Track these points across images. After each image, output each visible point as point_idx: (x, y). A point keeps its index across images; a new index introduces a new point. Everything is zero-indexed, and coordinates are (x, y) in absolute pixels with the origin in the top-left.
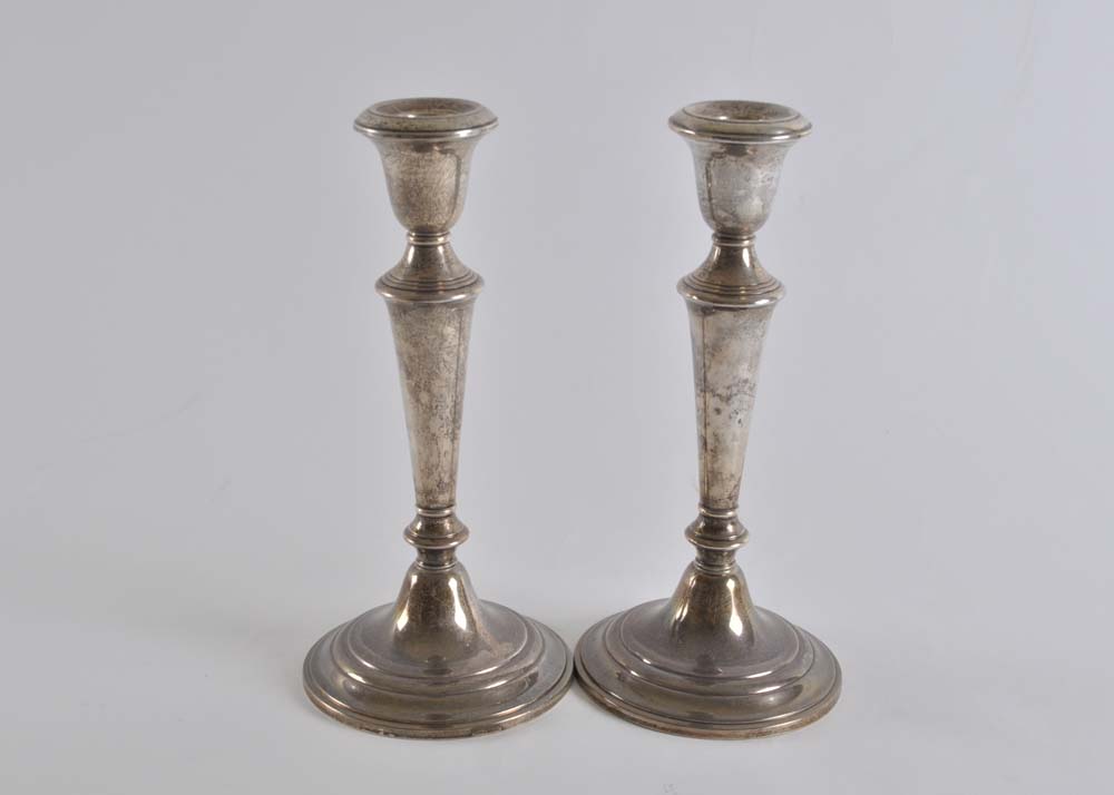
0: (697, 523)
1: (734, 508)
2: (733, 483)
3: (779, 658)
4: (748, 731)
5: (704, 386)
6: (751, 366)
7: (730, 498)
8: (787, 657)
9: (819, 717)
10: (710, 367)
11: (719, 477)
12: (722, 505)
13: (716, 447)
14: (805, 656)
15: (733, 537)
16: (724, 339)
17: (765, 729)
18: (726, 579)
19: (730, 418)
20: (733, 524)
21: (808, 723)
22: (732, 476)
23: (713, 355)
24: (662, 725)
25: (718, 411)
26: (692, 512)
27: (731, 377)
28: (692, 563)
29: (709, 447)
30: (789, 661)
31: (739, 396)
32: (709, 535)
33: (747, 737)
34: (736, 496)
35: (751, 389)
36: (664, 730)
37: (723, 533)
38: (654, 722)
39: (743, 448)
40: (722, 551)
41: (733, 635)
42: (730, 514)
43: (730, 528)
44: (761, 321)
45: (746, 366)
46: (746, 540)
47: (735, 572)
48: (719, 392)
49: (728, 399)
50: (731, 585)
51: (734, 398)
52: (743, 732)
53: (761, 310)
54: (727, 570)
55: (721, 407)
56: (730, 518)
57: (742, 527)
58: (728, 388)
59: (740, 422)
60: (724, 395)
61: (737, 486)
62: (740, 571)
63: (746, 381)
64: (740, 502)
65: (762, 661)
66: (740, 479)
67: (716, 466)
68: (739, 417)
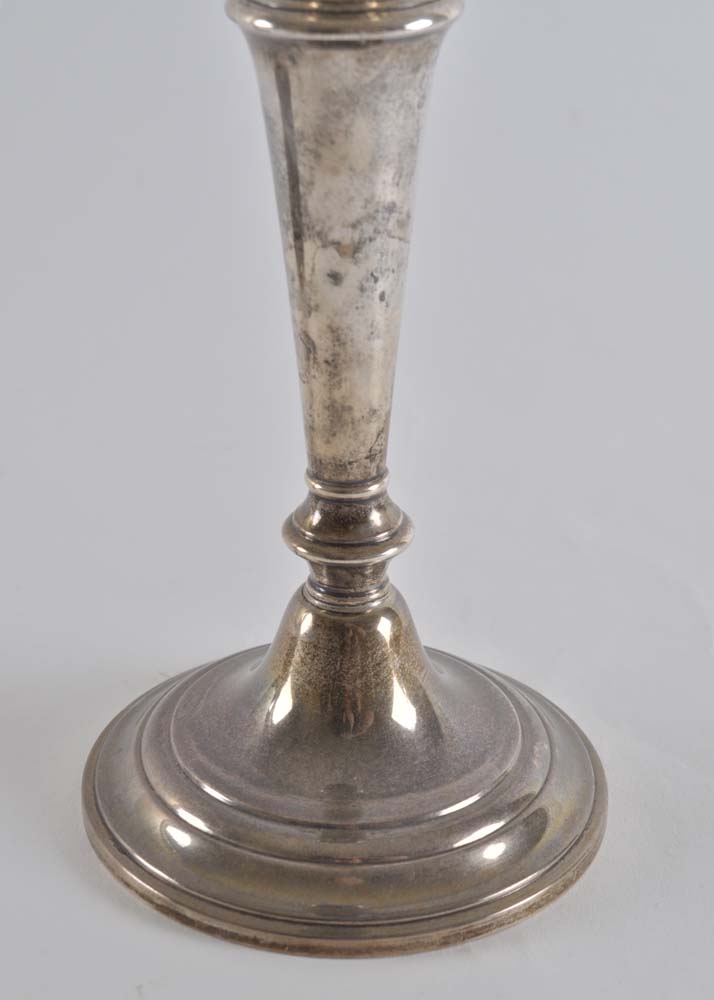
0: (303, 513)
1: (379, 477)
2: (374, 427)
3: (488, 764)
4: (445, 933)
5: (298, 227)
6: (399, 173)
7: (371, 457)
8: (505, 758)
9: (578, 876)
10: (312, 183)
11: (347, 417)
12: (355, 474)
13: (335, 355)
14: (536, 749)
15: (383, 536)
16: (338, 115)
17: (478, 924)
18: (374, 618)
19: (362, 289)
20: (380, 508)
21: (558, 893)
22: (374, 412)
23: (318, 156)
24: (270, 938)
25: (335, 278)
26: (295, 489)
27: (359, 203)
28: (302, 589)
29: (322, 355)
30: (509, 766)
31: (378, 242)
32: (334, 537)
33: (445, 943)
34: (383, 452)
35: (403, 224)
36: (274, 947)
37: (362, 529)
38: (251, 933)
39: (391, 351)
40: (363, 567)
41: (398, 730)
42: (374, 489)
43: (376, 518)
44: (416, 70)
45: (387, 175)
46: (408, 538)
47: (390, 601)
48: (335, 235)
49: (354, 251)
50: (385, 627)
51: (368, 248)
52: (435, 936)
53: (416, 45)
54: (375, 600)
55: (341, 269)
56: (375, 498)
57: (397, 511)
58: (354, 226)
59: (382, 297)
60: (347, 241)
61: (383, 432)
62: (398, 596)
63: (391, 208)
64: (390, 462)
65: (458, 777)
66: (388, 414)
67: (337, 394)
68: (381, 286)
